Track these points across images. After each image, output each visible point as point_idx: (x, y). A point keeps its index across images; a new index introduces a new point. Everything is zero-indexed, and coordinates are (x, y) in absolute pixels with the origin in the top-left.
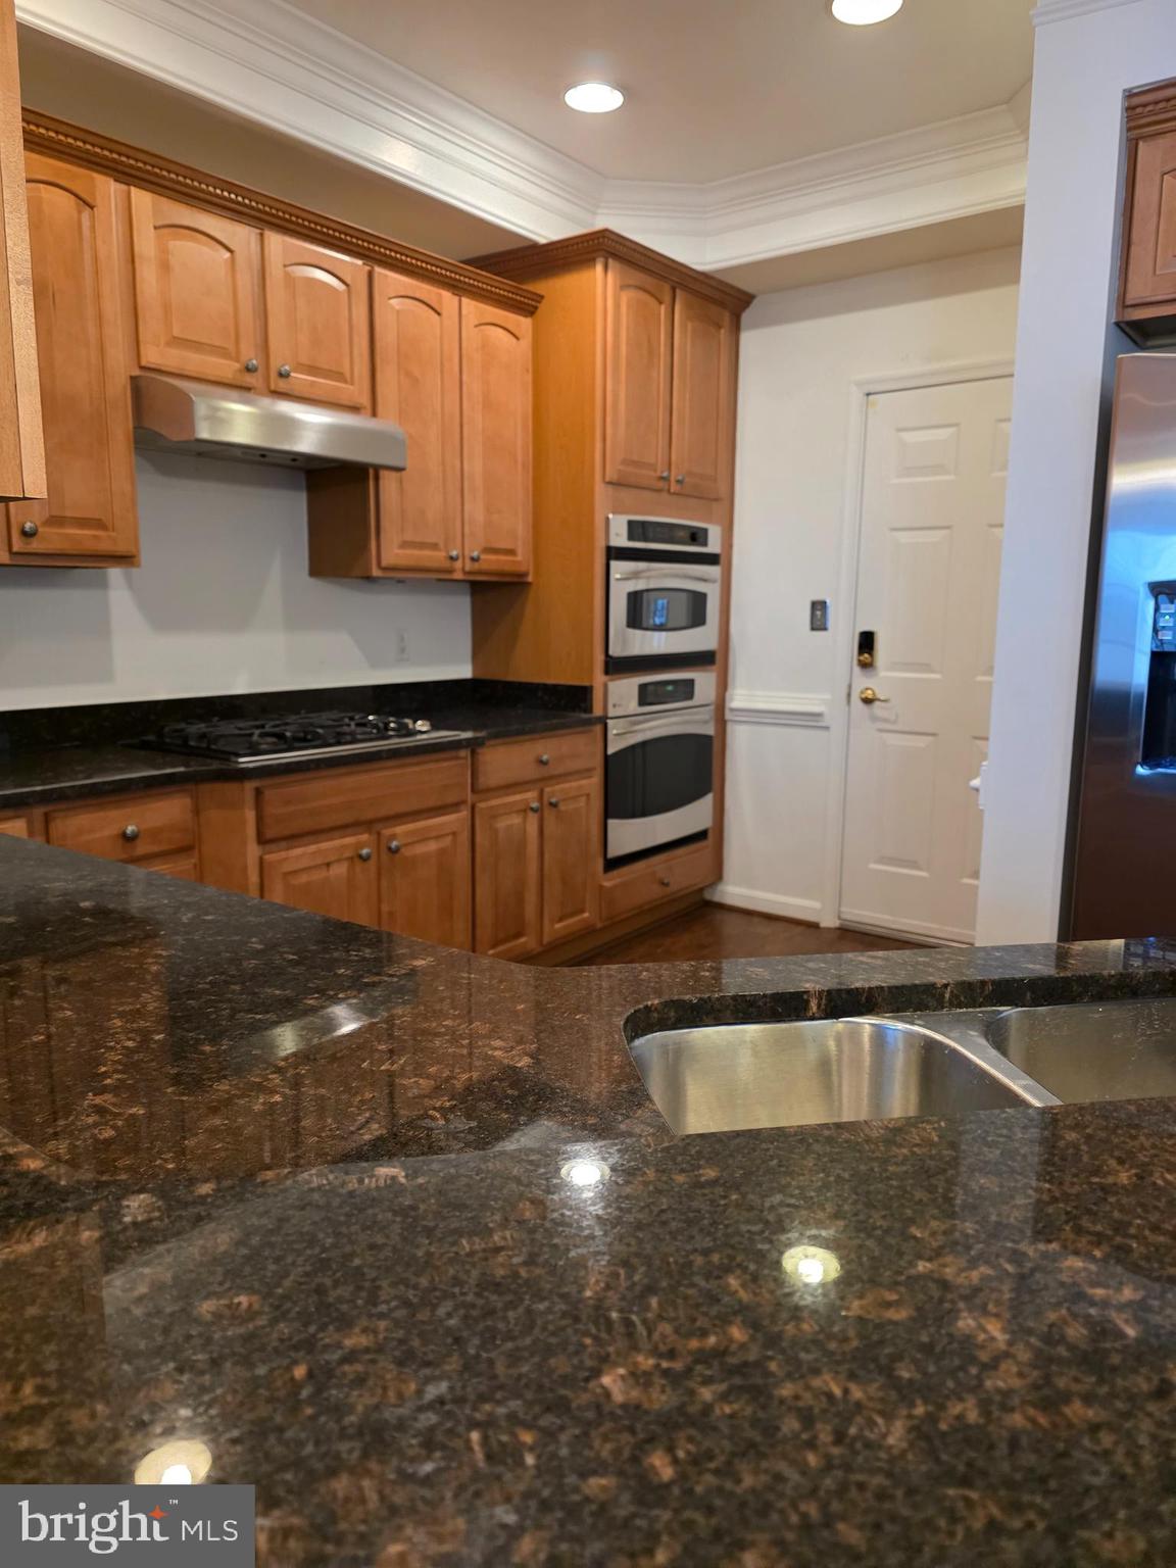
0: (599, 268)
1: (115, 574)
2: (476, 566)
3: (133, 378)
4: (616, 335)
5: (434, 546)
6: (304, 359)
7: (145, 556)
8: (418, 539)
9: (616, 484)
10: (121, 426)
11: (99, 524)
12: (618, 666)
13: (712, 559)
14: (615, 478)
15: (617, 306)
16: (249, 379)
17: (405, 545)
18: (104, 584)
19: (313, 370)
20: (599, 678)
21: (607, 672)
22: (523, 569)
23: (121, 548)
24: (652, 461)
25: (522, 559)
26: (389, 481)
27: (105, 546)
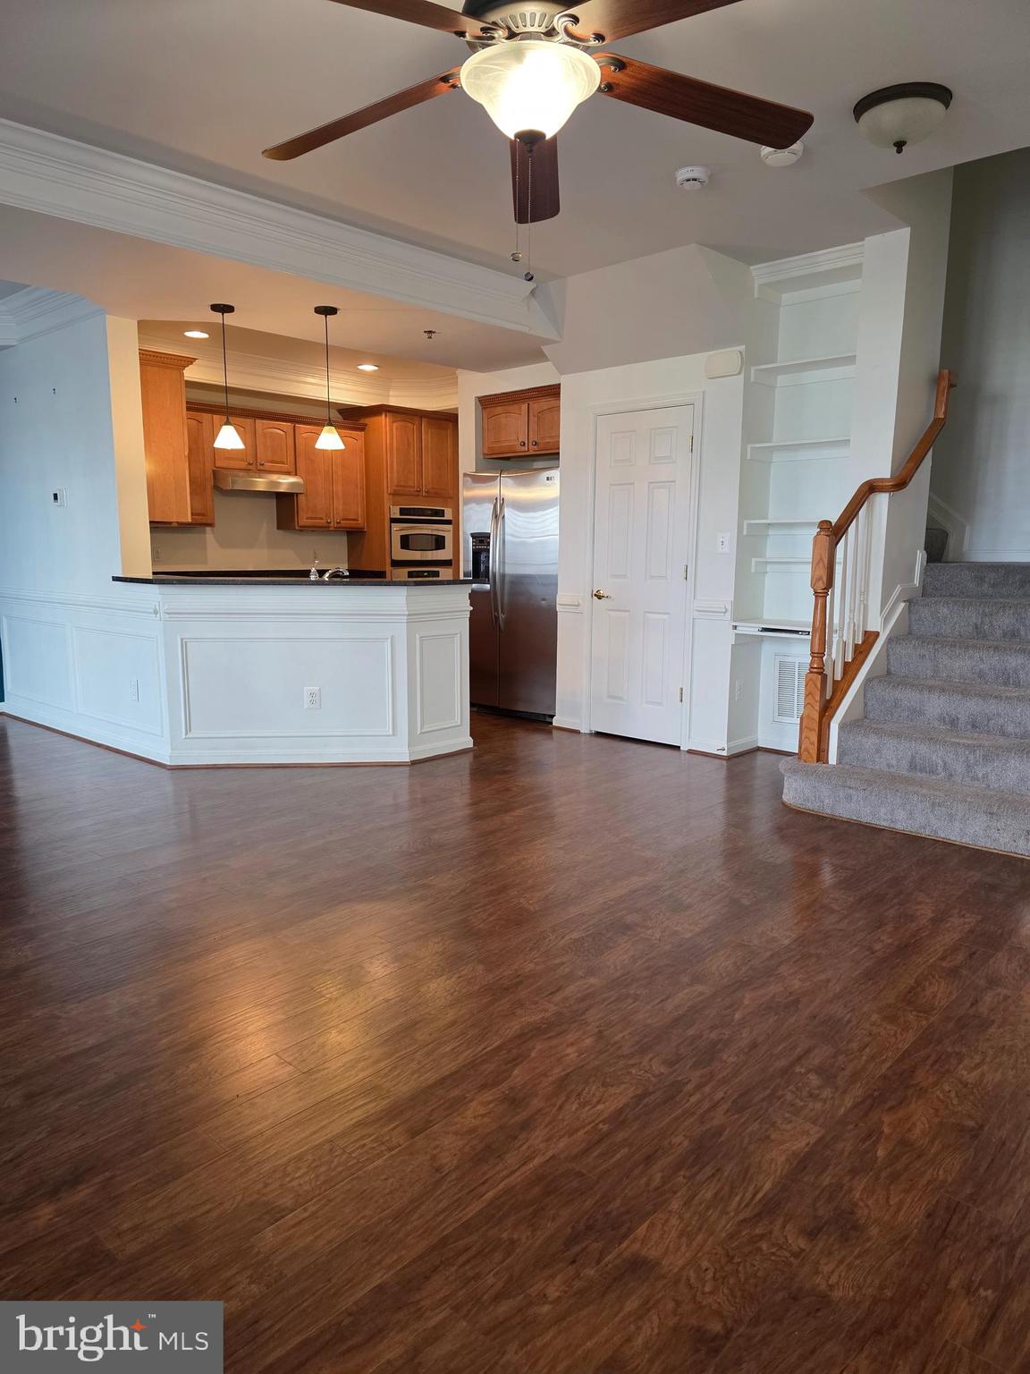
0: (383, 416)
1: (208, 529)
2: (338, 525)
3: (214, 471)
4: (392, 438)
5: (321, 519)
6: (269, 459)
7: (217, 522)
8: (314, 516)
9: (395, 494)
10: (210, 486)
11: (203, 515)
12: (397, 564)
13: (449, 522)
14: (392, 492)
15: (391, 430)
16: (250, 467)
17: (308, 518)
18: (204, 532)
19: (272, 462)
20: (388, 568)
21: (392, 566)
22: (361, 526)
23: (209, 522)
24: (412, 484)
25: (361, 523)
26: (302, 499)
27: (205, 521)
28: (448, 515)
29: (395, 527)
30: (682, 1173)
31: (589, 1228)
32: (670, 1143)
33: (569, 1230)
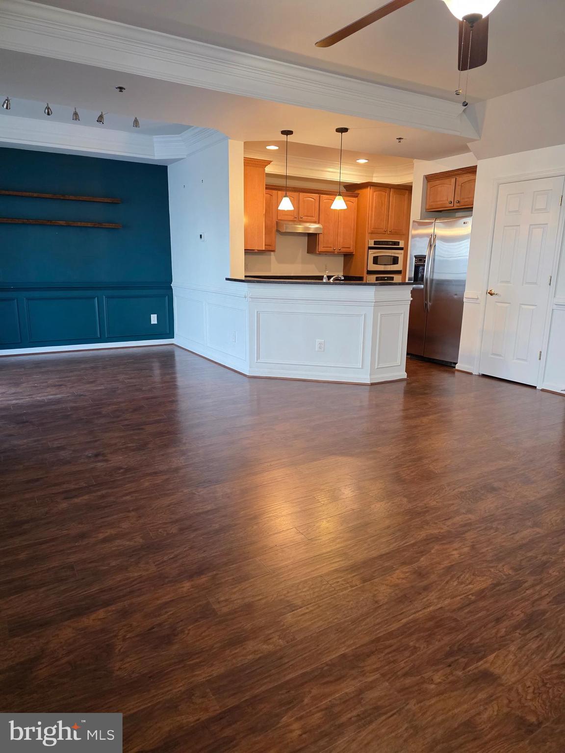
0: (369, 188)
1: (272, 253)
2: (340, 251)
3: (277, 221)
4: (373, 201)
5: (331, 247)
6: (305, 215)
7: (277, 249)
8: (327, 246)
9: (372, 233)
10: (274, 229)
11: (270, 246)
12: (370, 273)
13: (401, 249)
15: (373, 196)
16: (295, 219)
17: (324, 247)
18: (270, 255)
19: (307, 216)
20: (365, 275)
21: (367, 274)
22: (352, 251)
23: (273, 250)
24: (382, 227)
25: (351, 250)
26: (321, 237)
27: (271, 249)
28: (402, 245)
29: (371, 251)
30: (518, 631)
31: (460, 650)
32: (512, 613)
33: (448, 649)
